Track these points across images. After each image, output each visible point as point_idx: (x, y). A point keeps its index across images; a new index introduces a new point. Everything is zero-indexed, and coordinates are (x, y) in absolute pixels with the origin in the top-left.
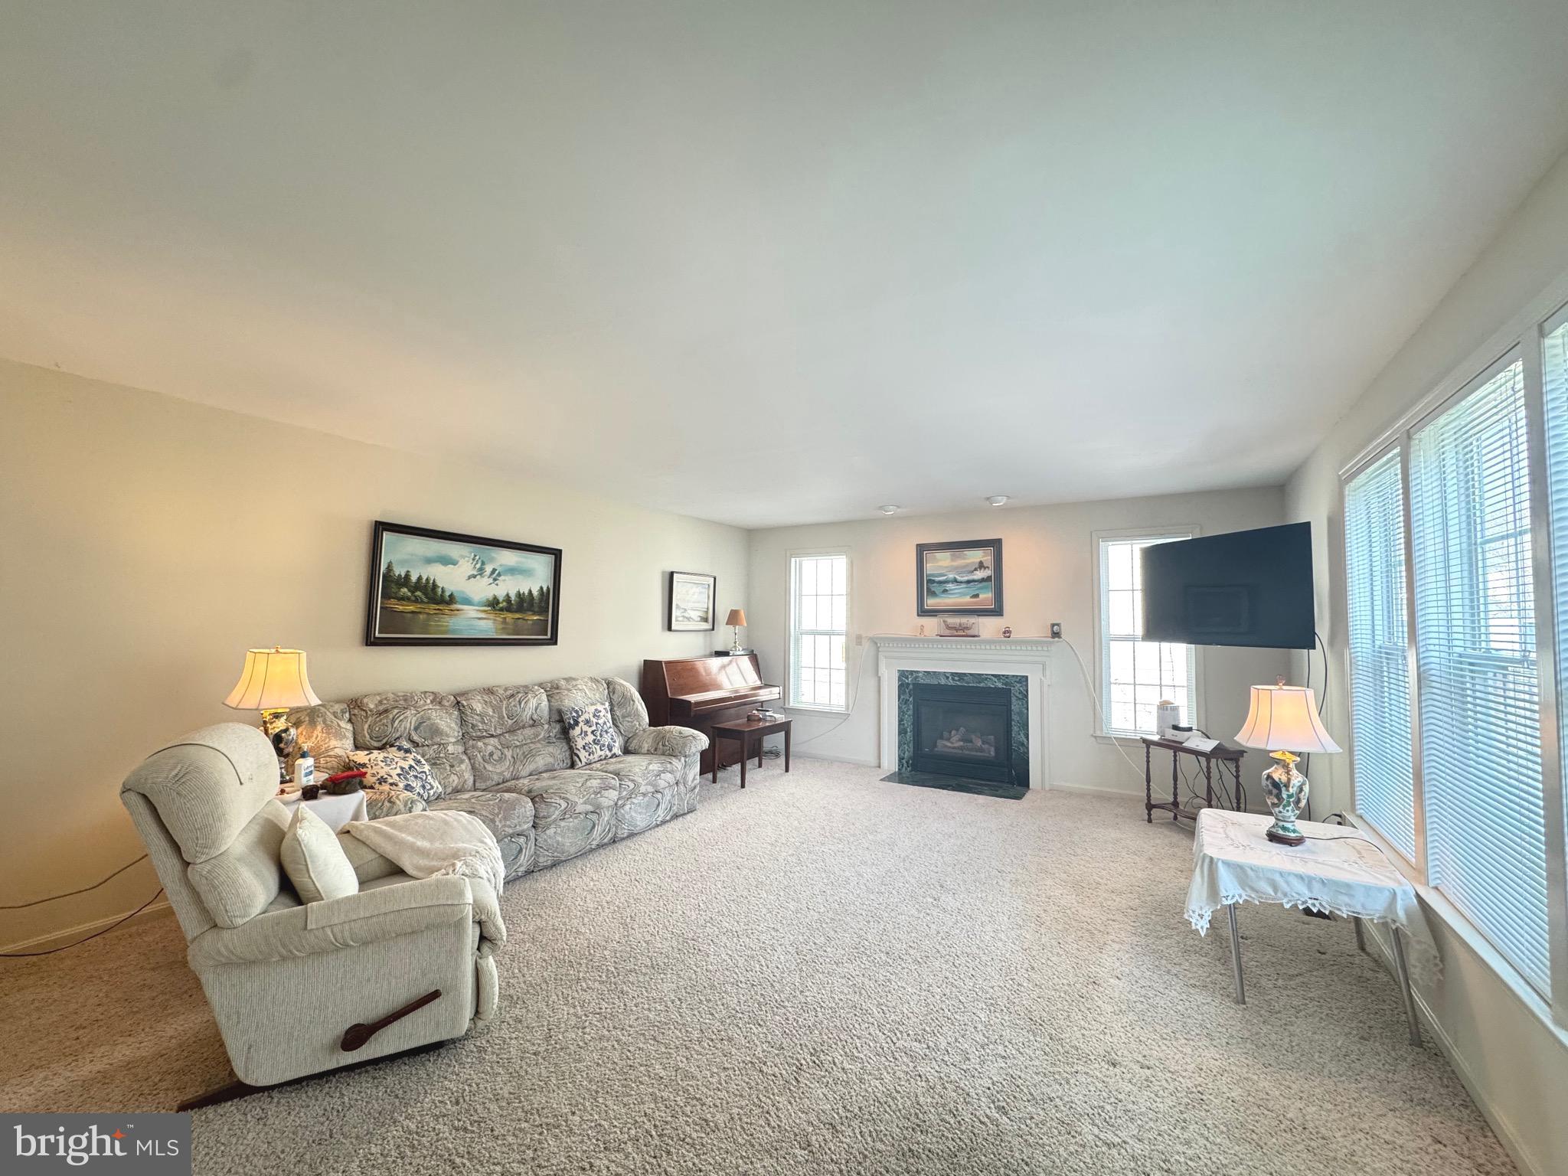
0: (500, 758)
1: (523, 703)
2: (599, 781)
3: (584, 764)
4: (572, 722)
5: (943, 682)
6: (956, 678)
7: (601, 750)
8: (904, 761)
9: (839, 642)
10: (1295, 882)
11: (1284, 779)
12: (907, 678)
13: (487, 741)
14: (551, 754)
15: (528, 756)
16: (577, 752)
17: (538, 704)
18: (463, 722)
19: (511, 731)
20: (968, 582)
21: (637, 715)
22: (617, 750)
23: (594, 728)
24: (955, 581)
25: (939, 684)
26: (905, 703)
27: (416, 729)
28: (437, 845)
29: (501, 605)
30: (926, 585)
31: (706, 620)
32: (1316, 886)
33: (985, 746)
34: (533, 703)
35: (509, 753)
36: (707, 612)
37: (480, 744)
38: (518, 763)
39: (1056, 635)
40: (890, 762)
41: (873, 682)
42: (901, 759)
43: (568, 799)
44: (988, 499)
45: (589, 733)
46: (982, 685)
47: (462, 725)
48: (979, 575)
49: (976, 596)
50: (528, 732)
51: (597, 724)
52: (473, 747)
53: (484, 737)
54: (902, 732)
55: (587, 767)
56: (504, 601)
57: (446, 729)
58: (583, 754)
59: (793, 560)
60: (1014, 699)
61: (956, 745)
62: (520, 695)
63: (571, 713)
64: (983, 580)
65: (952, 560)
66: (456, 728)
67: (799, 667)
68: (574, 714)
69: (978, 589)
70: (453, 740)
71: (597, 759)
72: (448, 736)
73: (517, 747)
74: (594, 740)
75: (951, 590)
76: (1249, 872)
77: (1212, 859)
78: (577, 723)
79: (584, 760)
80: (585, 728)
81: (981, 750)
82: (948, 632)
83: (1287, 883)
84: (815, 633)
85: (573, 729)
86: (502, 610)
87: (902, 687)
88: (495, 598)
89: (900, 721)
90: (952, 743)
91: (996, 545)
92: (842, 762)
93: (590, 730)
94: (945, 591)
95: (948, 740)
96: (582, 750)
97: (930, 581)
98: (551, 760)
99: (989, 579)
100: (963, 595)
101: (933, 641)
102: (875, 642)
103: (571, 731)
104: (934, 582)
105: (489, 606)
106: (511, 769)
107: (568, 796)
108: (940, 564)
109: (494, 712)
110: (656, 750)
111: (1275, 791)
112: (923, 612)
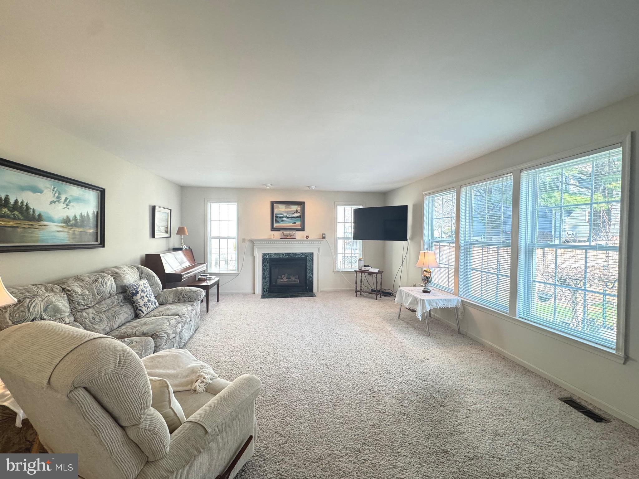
0: (101, 320)
1: (104, 284)
2: (174, 320)
3: (145, 314)
4: (134, 292)
5: (281, 256)
6: (287, 255)
7: (152, 305)
8: (265, 290)
9: (233, 242)
10: (440, 301)
11: (429, 276)
12: (267, 256)
13: (87, 311)
14: (125, 313)
15: (115, 316)
16: (141, 308)
17: (110, 284)
18: (71, 300)
19: (99, 303)
20: (292, 217)
21: (157, 283)
22: (157, 304)
23: (146, 294)
24: (287, 217)
25: (280, 258)
26: (266, 266)
27: (45, 310)
29: (71, 222)
30: (274, 218)
31: (167, 232)
32: (444, 301)
33: (296, 280)
35: (104, 316)
36: (167, 228)
37: (84, 314)
38: (112, 320)
39: (324, 238)
40: (259, 291)
41: (250, 259)
42: (263, 289)
43: (167, 333)
44: (308, 186)
45: (145, 297)
46: (296, 257)
47: (70, 303)
48: (296, 215)
49: (295, 223)
50: (109, 301)
51: (147, 291)
52: (81, 316)
53: (85, 309)
54: (264, 278)
55: (148, 316)
56: (73, 220)
57: (63, 308)
58: (144, 309)
59: (208, 203)
60: (308, 261)
61: (285, 280)
62: (101, 280)
63: (133, 287)
64: (297, 217)
65: (286, 208)
66: (68, 306)
67: (211, 254)
68: (135, 287)
69: (296, 220)
70: (67, 314)
71: (151, 310)
72: (64, 312)
73: (105, 311)
74: (148, 300)
75: (285, 220)
76: (431, 301)
77: (423, 300)
78: (137, 292)
79: (145, 312)
80: (142, 294)
81: (295, 281)
82: (283, 237)
84: (219, 238)
85: (136, 296)
86: (72, 225)
87: (264, 260)
88: (68, 217)
89: (263, 274)
90: (284, 280)
91: (302, 204)
93: (144, 295)
94: (282, 221)
95: (282, 279)
96: (143, 307)
97: (276, 217)
98: (127, 315)
99: (300, 217)
100: (289, 222)
101: (278, 241)
102: (252, 242)
103: (135, 297)
104: (278, 217)
105: (64, 223)
106: (109, 325)
107: (167, 331)
108: (280, 210)
109: (89, 292)
110: (178, 300)
111: (427, 279)
112: (273, 229)
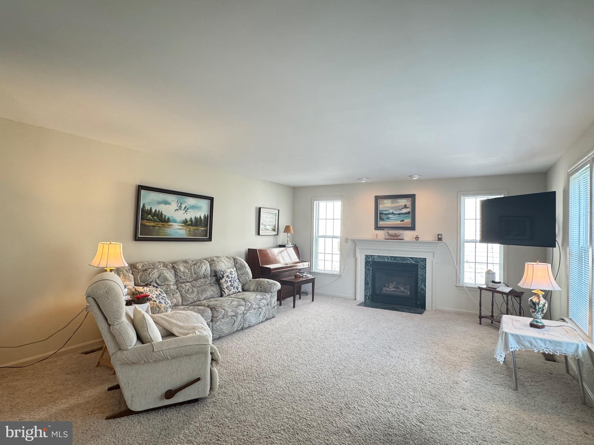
0: (192, 292)
1: (200, 267)
2: (237, 302)
3: (227, 295)
4: (221, 276)
5: (386, 260)
6: (393, 259)
7: (234, 289)
8: (367, 297)
9: (337, 241)
10: (539, 341)
11: (537, 301)
12: (369, 259)
13: (186, 284)
14: (212, 290)
15: (203, 291)
16: (224, 290)
17: (206, 268)
18: (176, 275)
19: (195, 280)
20: (399, 214)
21: (247, 273)
22: (240, 289)
23: (230, 279)
24: (393, 213)
25: (385, 262)
26: (368, 270)
27: (158, 278)
28: (186, 324)
29: (188, 223)
30: (379, 215)
31: (274, 230)
32: (548, 343)
33: (406, 290)
34: (204, 268)
35: (195, 290)
36: (275, 226)
37: (183, 285)
38: (200, 294)
39: (440, 239)
40: (361, 297)
41: (352, 260)
42: (365, 296)
43: (225, 309)
44: (410, 176)
45: (229, 281)
46: (405, 262)
47: (175, 277)
48: (405, 211)
49: (403, 221)
50: (202, 280)
51: (232, 277)
52: (181, 286)
53: (184, 282)
54: (366, 283)
55: (228, 296)
56: (189, 221)
57: (170, 278)
58: (226, 291)
59: (315, 202)
60: (419, 269)
61: (392, 290)
62: (199, 264)
63: (221, 272)
64: (406, 213)
65: (392, 204)
66: (174, 278)
67: (317, 253)
68: (222, 273)
69: (404, 217)
70: (172, 283)
71: (232, 293)
72: (170, 281)
73: (198, 287)
74: (231, 285)
75: (391, 218)
76: (521, 338)
77: (506, 333)
78: (223, 277)
79: (227, 294)
80: (227, 279)
81: (403, 292)
82: (389, 237)
83: (536, 342)
84: (324, 237)
85: (222, 279)
86: (188, 225)
87: (367, 263)
88: (186, 220)
89: (366, 278)
90: (390, 289)
91: (413, 197)
92: (339, 297)
93: (229, 280)
94: (388, 218)
95: (388, 287)
96: (226, 289)
97: (381, 214)
98: (213, 293)
99: (409, 213)
100: (397, 220)
101: (382, 241)
102: (354, 241)
103: (221, 280)
104: (383, 214)
105: (183, 223)
106: (197, 297)
107: (225, 308)
108: (386, 205)
109: (189, 271)
110: (257, 289)
111: (533, 306)
112: (377, 228)
